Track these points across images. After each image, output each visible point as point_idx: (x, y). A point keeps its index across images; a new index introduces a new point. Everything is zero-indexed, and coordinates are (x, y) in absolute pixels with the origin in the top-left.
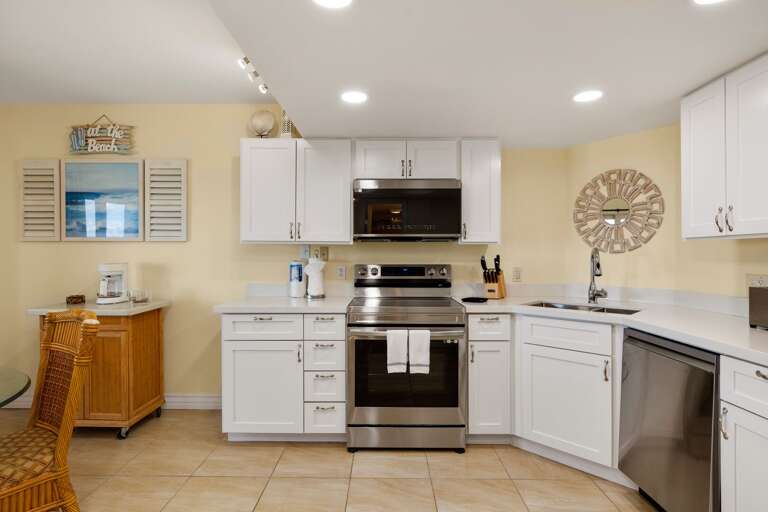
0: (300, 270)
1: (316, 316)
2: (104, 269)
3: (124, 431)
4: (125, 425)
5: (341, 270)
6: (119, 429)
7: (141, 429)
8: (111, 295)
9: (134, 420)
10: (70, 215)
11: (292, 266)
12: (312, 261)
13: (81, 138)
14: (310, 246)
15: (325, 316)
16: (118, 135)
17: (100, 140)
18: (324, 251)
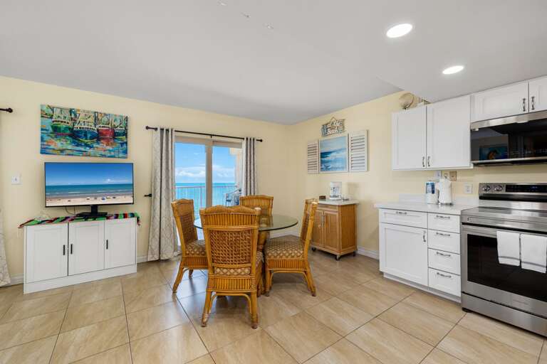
0: (433, 186)
1: (436, 215)
2: (332, 185)
3: (338, 257)
4: (338, 255)
5: (468, 187)
6: (336, 256)
7: (345, 258)
8: (334, 196)
9: (342, 253)
10: (322, 162)
11: (427, 184)
12: (442, 180)
13: (325, 129)
14: (442, 171)
15: (444, 216)
16: (338, 125)
17: (332, 129)
18: (453, 173)
